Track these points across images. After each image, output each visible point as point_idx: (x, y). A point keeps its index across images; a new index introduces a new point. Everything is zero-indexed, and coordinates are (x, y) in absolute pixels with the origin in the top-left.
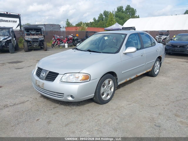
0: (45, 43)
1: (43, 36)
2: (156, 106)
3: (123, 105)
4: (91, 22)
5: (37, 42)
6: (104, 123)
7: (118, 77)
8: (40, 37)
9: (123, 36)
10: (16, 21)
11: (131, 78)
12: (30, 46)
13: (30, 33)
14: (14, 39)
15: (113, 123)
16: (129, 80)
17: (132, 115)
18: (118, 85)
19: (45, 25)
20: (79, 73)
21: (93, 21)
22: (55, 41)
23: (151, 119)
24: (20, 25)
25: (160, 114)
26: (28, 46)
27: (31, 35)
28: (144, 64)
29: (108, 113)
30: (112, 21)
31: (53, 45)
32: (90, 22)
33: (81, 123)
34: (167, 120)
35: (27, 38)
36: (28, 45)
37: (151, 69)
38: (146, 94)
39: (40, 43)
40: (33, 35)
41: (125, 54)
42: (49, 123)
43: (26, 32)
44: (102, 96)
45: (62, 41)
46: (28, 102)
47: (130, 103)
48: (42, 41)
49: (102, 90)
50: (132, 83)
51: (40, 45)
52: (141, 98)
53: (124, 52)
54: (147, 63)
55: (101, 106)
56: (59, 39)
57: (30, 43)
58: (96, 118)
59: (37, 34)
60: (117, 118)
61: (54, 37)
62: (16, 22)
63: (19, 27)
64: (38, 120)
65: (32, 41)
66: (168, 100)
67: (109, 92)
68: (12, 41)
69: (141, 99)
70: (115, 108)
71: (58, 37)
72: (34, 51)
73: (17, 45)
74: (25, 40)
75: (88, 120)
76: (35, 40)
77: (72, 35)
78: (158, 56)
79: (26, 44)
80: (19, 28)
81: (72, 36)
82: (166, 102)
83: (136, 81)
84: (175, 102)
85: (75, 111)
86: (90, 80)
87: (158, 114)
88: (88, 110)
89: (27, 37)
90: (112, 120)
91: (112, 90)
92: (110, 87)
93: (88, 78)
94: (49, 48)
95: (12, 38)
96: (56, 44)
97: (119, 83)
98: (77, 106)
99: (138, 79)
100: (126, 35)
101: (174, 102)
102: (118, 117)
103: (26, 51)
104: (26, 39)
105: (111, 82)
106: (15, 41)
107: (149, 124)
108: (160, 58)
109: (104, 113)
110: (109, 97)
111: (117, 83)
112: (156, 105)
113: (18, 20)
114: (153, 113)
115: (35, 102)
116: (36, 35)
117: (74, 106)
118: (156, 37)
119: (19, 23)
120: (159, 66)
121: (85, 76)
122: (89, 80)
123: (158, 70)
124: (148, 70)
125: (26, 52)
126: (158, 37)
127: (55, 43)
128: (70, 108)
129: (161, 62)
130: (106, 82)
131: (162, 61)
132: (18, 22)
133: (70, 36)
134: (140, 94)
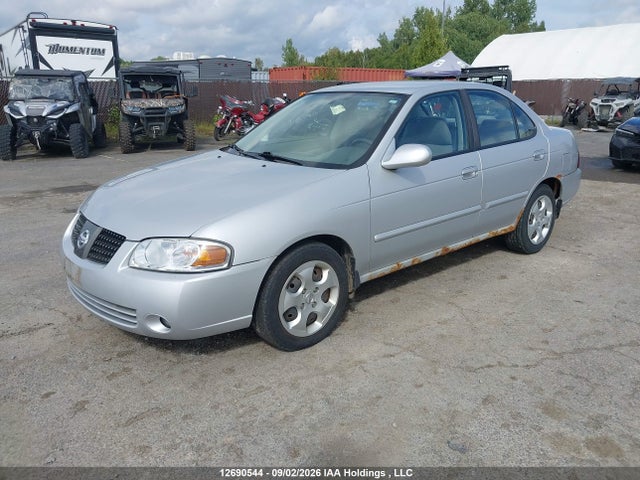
0: (187, 123)
1: (182, 101)
2: (489, 366)
3: (364, 356)
4: (370, 48)
5: (162, 119)
6: (264, 421)
7: (356, 255)
8: (173, 105)
9: (395, 102)
10: (104, 50)
11: (418, 257)
12: (139, 132)
13: (143, 89)
14: (91, 110)
15: (296, 424)
16: (410, 264)
17: (379, 397)
18: (362, 281)
19: (198, 62)
20: (189, 238)
21: (378, 45)
22: (228, 118)
23: (445, 417)
24: (116, 61)
25: (486, 401)
26: (133, 134)
27: (144, 96)
28: (479, 207)
29: (294, 386)
30: (433, 44)
31: (220, 131)
32: (367, 51)
33: (185, 417)
34: (506, 426)
35: (132, 106)
36: (134, 130)
37: (514, 225)
38: (468, 320)
39: (171, 123)
40: (152, 95)
41: (393, 170)
42: (80, 407)
43: (129, 86)
44: (288, 321)
45: (249, 116)
46: (46, 329)
47: (393, 350)
48: (178, 119)
49: (286, 300)
50: (437, 274)
51: (171, 131)
52: (445, 332)
53: (384, 164)
54: (489, 204)
55: (284, 356)
56: (238, 111)
57: (140, 125)
58: (245, 401)
59: (163, 95)
60: (319, 405)
61: (223, 103)
62: (101, 52)
63: (113, 68)
64: (47, 395)
65: (144, 115)
66: (542, 346)
67: (319, 308)
68: (81, 116)
69: (442, 336)
70: (328, 365)
71: (236, 102)
72: (152, 152)
73: (101, 129)
74: (124, 114)
75: (215, 407)
76: (155, 115)
77: (285, 95)
78: (544, 177)
79: (125, 126)
80: (112, 73)
81: (285, 98)
82: (531, 355)
83: (455, 268)
84: (566, 357)
85: (184, 372)
86: (230, 266)
87: (480, 401)
88: (231, 370)
89: (130, 102)
90: (297, 412)
91: (333, 301)
92: (320, 292)
93: (225, 260)
94: (204, 141)
95: (82, 106)
96: (231, 129)
97: (364, 278)
98: (201, 352)
99: (463, 262)
100: (404, 98)
101: (561, 356)
102: (328, 401)
103: (127, 152)
104: (128, 110)
105: (325, 274)
106: (94, 117)
107: (431, 435)
108: (552, 186)
109: (280, 385)
110: (318, 325)
111: (356, 275)
112: (487, 363)
113: (107, 45)
114: (463, 396)
115: (68, 332)
116: (160, 95)
117: (190, 351)
118: (593, 101)
119: (112, 55)
120: (549, 213)
121: (210, 250)
122: (226, 266)
123: (545, 231)
124: (500, 230)
125: (125, 153)
126: (598, 101)
127: (224, 123)
128: (175, 360)
129: (560, 201)
130: (305, 271)
131: (563, 196)
132: (110, 54)
133: (278, 99)
134: (445, 316)
